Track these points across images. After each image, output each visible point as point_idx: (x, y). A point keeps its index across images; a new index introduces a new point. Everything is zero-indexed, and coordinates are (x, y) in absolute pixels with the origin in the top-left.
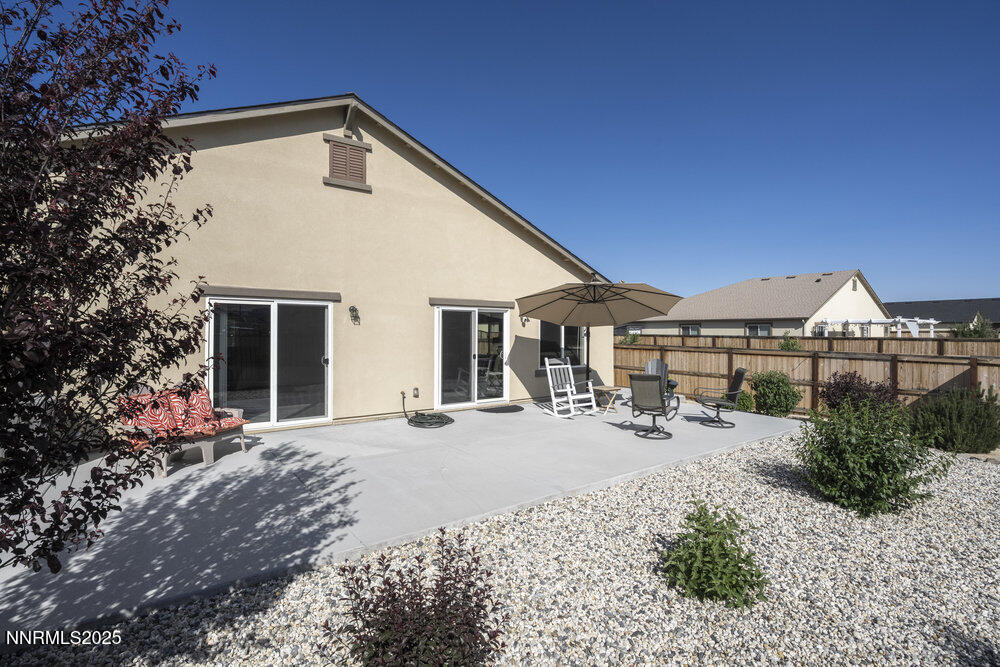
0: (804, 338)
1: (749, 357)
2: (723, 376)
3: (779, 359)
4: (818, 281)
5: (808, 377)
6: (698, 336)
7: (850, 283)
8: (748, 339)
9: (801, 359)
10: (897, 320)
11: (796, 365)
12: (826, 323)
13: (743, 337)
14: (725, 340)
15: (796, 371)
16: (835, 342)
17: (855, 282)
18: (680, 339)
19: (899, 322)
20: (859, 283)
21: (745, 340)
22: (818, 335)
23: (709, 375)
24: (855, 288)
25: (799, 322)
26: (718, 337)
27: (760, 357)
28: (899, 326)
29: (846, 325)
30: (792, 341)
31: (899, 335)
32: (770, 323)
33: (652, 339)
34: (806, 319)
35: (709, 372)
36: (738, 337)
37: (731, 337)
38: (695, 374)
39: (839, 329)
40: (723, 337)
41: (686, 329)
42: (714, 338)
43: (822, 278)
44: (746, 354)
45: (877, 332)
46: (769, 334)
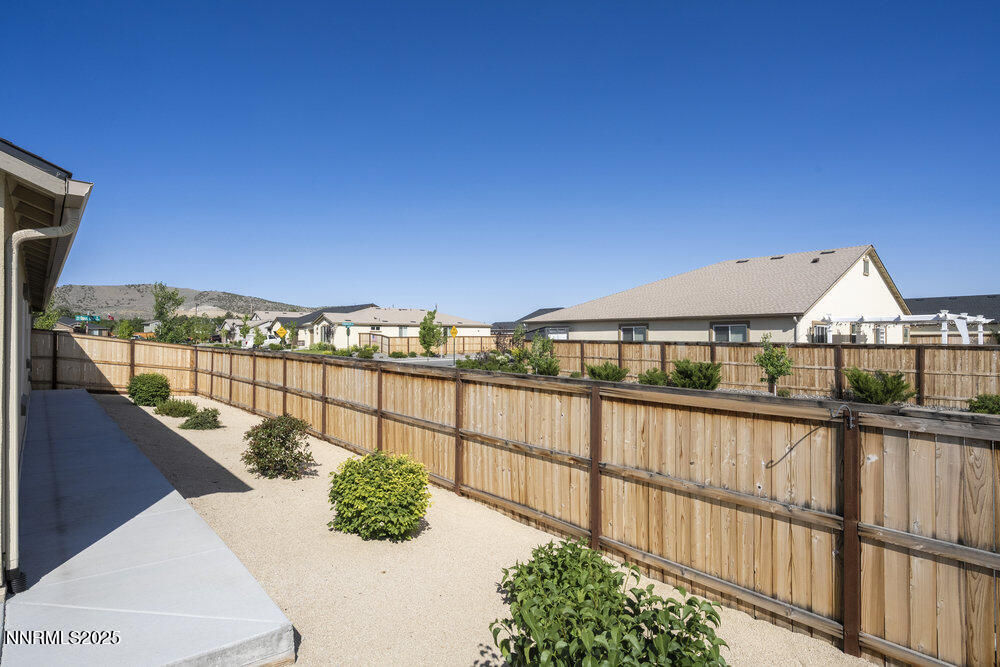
0: (796, 346)
1: (641, 409)
2: (577, 462)
3: (726, 423)
4: (815, 261)
5: (823, 496)
6: (645, 342)
7: (860, 264)
8: (712, 346)
9: (799, 430)
10: (941, 315)
11: (780, 448)
12: (829, 322)
13: (705, 344)
14: (679, 347)
15: (780, 473)
16: (846, 351)
17: (866, 263)
18: (616, 346)
19: (944, 320)
20: (871, 265)
21: (708, 349)
22: (818, 341)
23: (547, 456)
24: (866, 272)
25: (788, 320)
26: (669, 344)
27: (670, 414)
28: (945, 326)
29: (856, 325)
30: (778, 351)
31: (944, 341)
32: (745, 322)
33: (578, 346)
34: (800, 316)
35: (547, 446)
36: (697, 344)
37: (687, 344)
38: (517, 449)
39: (846, 331)
40: (675, 343)
41: (627, 331)
42: (664, 345)
43: (821, 257)
44: (635, 402)
45: (895, 335)
46: (745, 338)
